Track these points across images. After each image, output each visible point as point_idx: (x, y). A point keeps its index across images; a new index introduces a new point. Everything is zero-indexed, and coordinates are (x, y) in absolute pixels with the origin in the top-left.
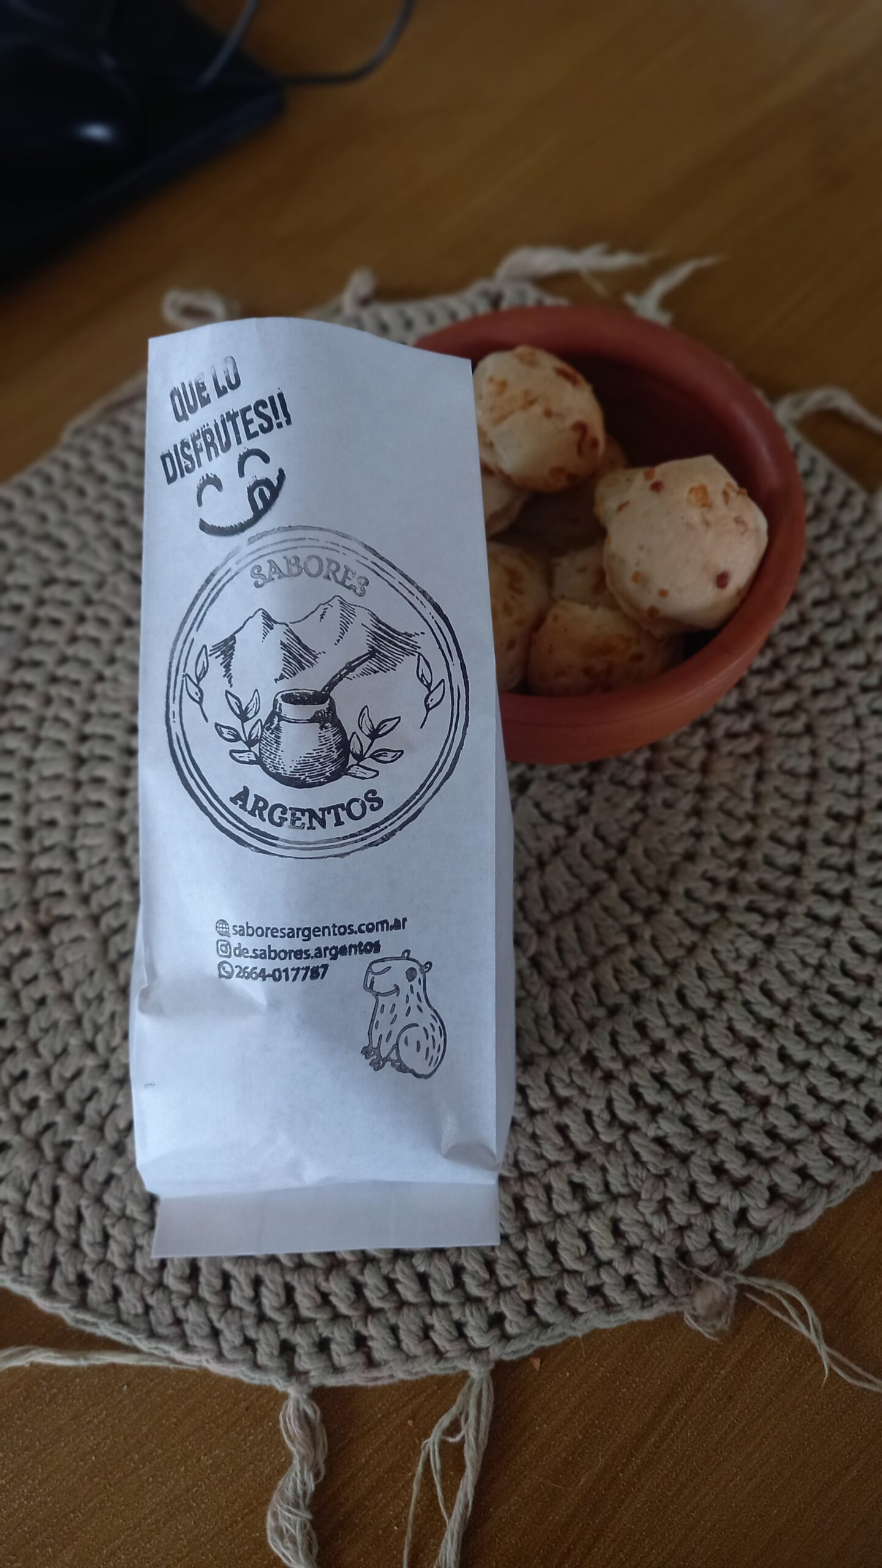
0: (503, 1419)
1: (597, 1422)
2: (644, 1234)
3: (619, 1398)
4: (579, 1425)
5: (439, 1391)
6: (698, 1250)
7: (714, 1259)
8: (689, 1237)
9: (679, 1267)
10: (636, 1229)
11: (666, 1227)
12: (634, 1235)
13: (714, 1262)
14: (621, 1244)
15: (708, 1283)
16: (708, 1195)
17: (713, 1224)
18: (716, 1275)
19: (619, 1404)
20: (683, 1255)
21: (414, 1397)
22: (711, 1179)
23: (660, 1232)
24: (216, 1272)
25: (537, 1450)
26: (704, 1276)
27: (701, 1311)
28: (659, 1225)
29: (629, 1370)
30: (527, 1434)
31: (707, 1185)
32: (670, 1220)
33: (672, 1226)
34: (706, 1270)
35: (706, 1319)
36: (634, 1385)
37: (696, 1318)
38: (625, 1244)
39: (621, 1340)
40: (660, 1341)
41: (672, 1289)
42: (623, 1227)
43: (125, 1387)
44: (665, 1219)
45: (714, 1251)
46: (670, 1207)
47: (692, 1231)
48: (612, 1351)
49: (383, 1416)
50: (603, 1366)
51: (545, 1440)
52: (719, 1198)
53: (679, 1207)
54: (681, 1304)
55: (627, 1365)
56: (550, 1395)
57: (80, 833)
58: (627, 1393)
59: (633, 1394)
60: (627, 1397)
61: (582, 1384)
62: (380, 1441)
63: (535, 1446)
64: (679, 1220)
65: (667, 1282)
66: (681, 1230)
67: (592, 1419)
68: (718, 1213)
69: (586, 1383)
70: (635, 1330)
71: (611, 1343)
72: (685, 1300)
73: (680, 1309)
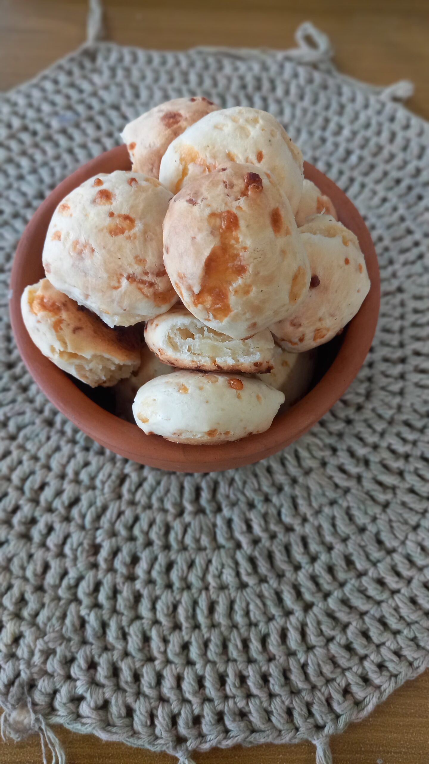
2: (26, 656)
6: (41, 691)
8: (44, 681)
9: (23, 688)
10: (26, 650)
11: (39, 664)
12: (22, 651)
13: (42, 705)
15: (28, 712)
18: (35, 712)
20: (32, 685)
23: (34, 663)
26: (29, 705)
27: (11, 719)
28: (37, 659)
34: (34, 704)
35: (10, 725)
37: (6, 720)
38: (14, 650)
41: (10, 695)
42: (21, 642)
44: (42, 660)
45: (47, 699)
46: (51, 657)
47: (49, 680)
52: (78, 679)
53: (55, 661)
54: (6, 706)
64: (49, 668)
65: (11, 689)
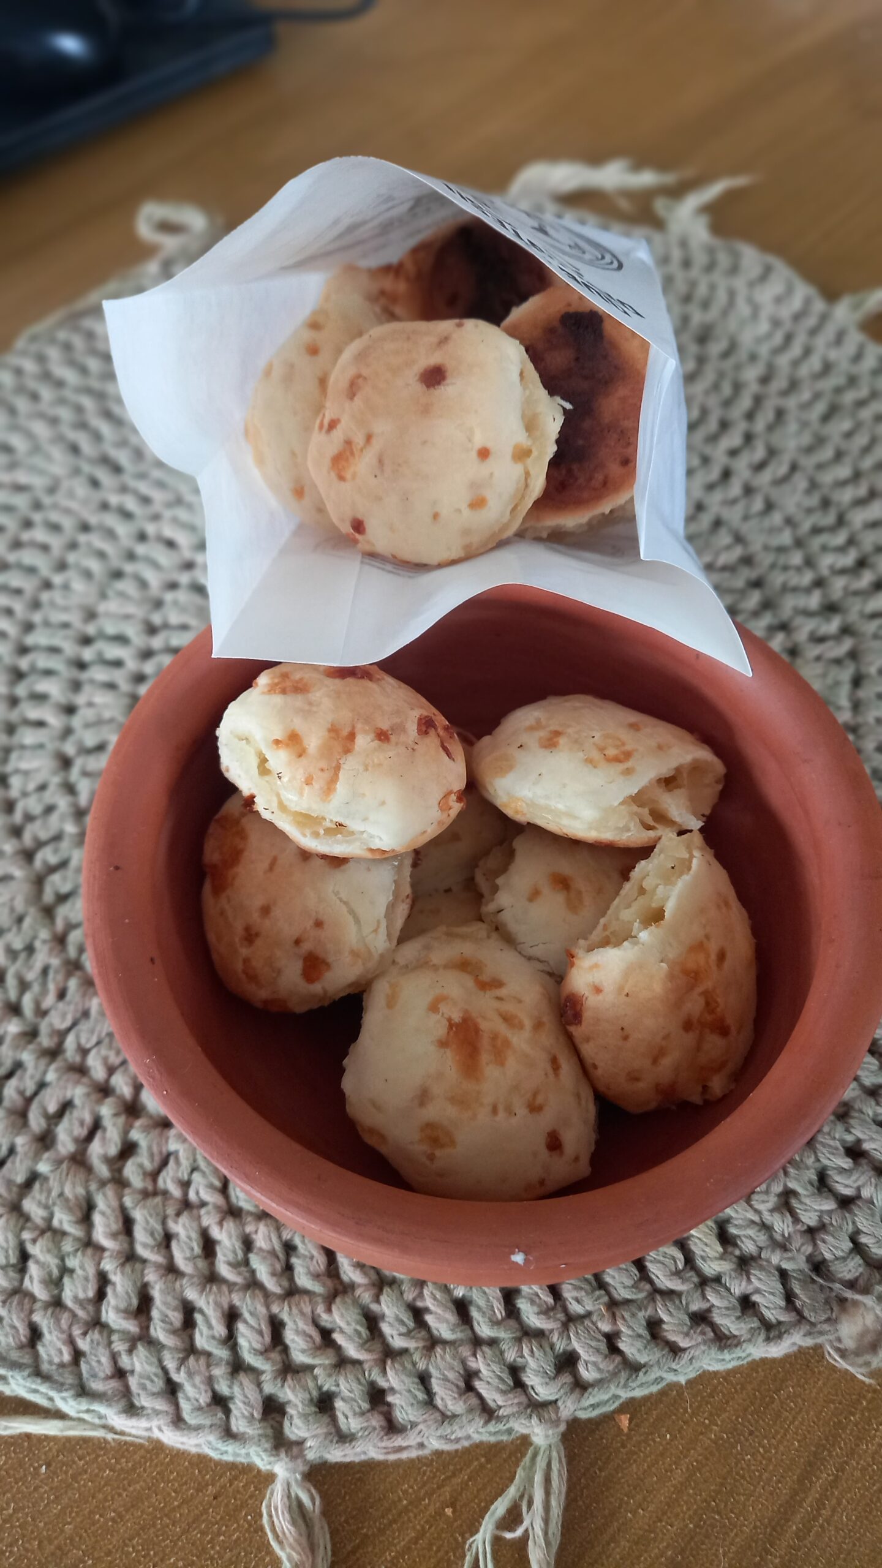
0: (580, 1503)
1: (713, 1503)
2: (762, 1238)
3: (742, 1469)
4: (689, 1509)
5: (489, 1466)
6: (837, 1259)
7: (861, 1270)
8: (824, 1241)
9: (813, 1281)
10: (751, 1232)
11: (791, 1229)
12: (749, 1241)
13: (861, 1274)
14: (732, 1253)
15: (856, 1303)
16: (844, 1186)
17: (854, 1223)
18: (866, 1291)
19: (743, 1477)
20: (818, 1266)
21: (454, 1475)
22: (846, 1163)
23: (783, 1235)
24: (175, 1303)
25: (630, 1548)
26: (849, 1294)
27: (849, 1344)
28: (782, 1225)
29: (753, 1429)
30: (616, 1524)
31: (842, 1171)
32: (796, 1220)
33: (799, 1227)
34: (851, 1285)
35: (857, 1353)
36: (761, 1450)
37: (843, 1353)
38: (737, 1252)
39: (738, 1387)
40: (793, 1387)
41: (806, 1313)
42: (733, 1230)
43: (44, 1467)
44: (789, 1219)
45: (858, 1260)
46: (794, 1202)
47: (827, 1232)
48: (727, 1402)
49: (410, 1503)
50: (717, 1425)
51: (641, 1532)
52: (858, 1189)
53: (807, 1201)
54: (821, 1333)
55: (749, 1422)
56: (645, 1466)
57: (14, 756)
58: (753, 1462)
59: (761, 1463)
60: (753, 1467)
61: (688, 1450)
62: (407, 1539)
63: (628, 1541)
64: (809, 1219)
65: (798, 1303)
66: (811, 1232)
67: (706, 1501)
68: (859, 1207)
69: (694, 1449)
70: (757, 1372)
71: (725, 1391)
72: (826, 1327)
73: (820, 1340)
